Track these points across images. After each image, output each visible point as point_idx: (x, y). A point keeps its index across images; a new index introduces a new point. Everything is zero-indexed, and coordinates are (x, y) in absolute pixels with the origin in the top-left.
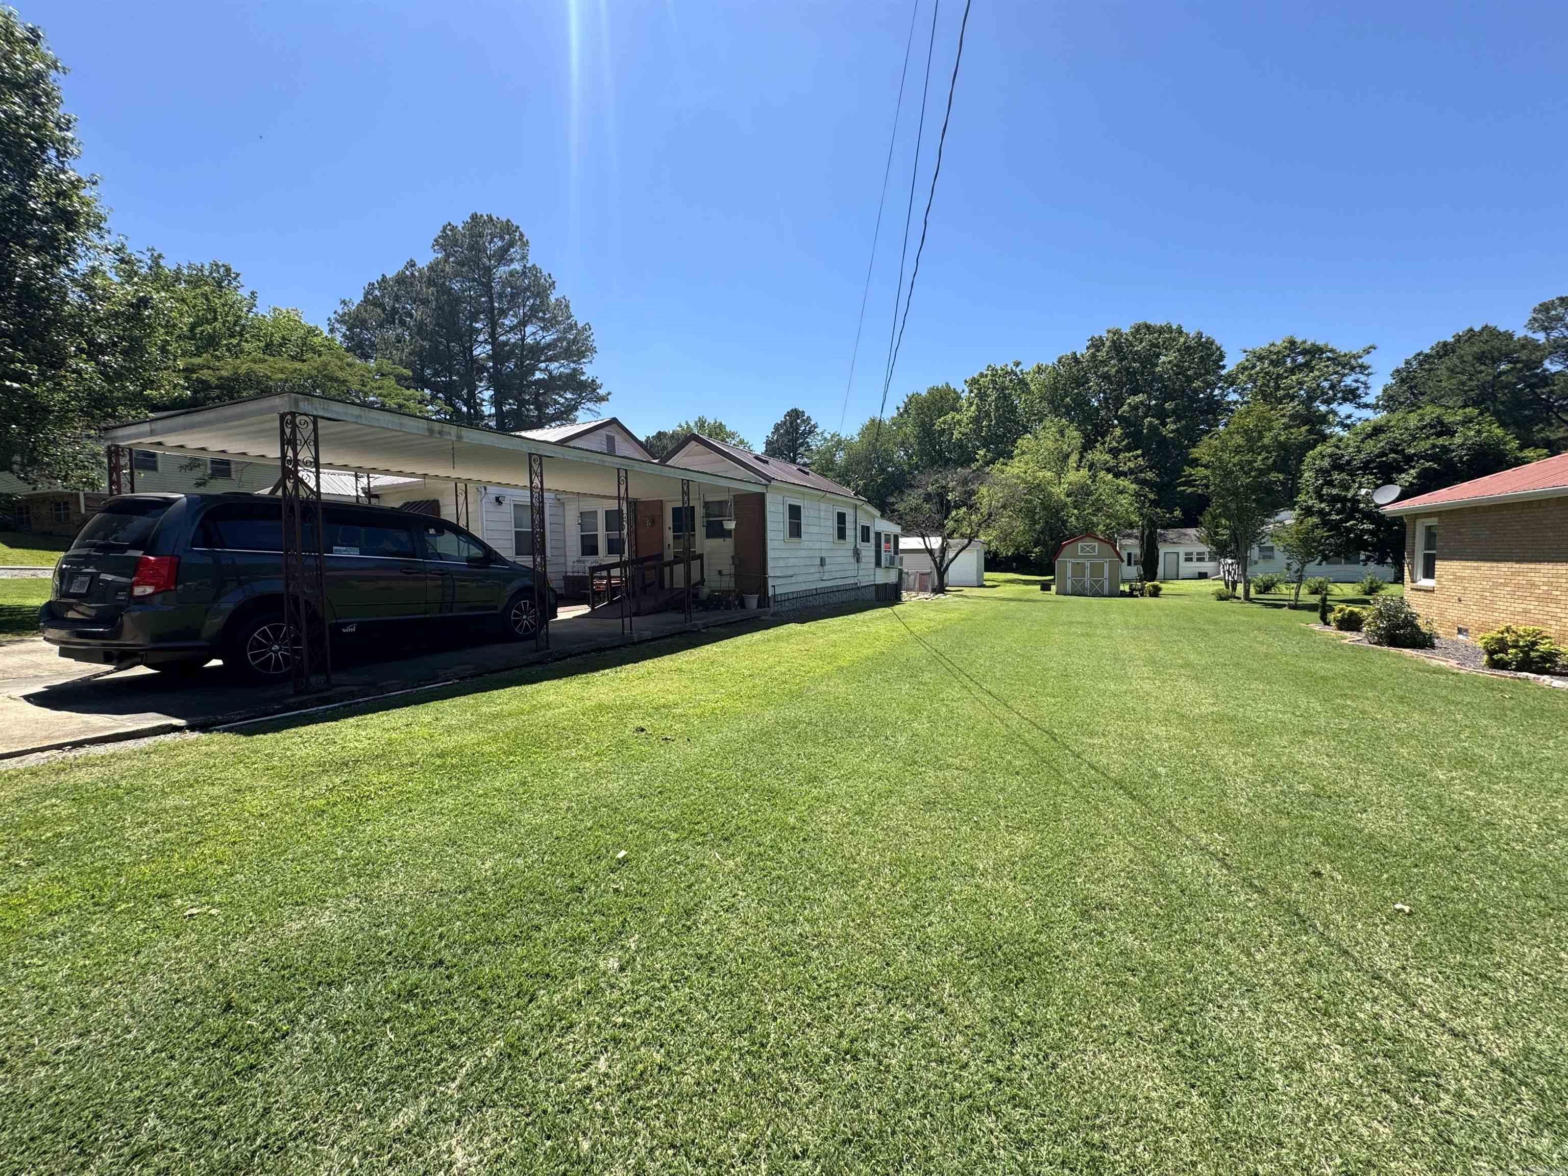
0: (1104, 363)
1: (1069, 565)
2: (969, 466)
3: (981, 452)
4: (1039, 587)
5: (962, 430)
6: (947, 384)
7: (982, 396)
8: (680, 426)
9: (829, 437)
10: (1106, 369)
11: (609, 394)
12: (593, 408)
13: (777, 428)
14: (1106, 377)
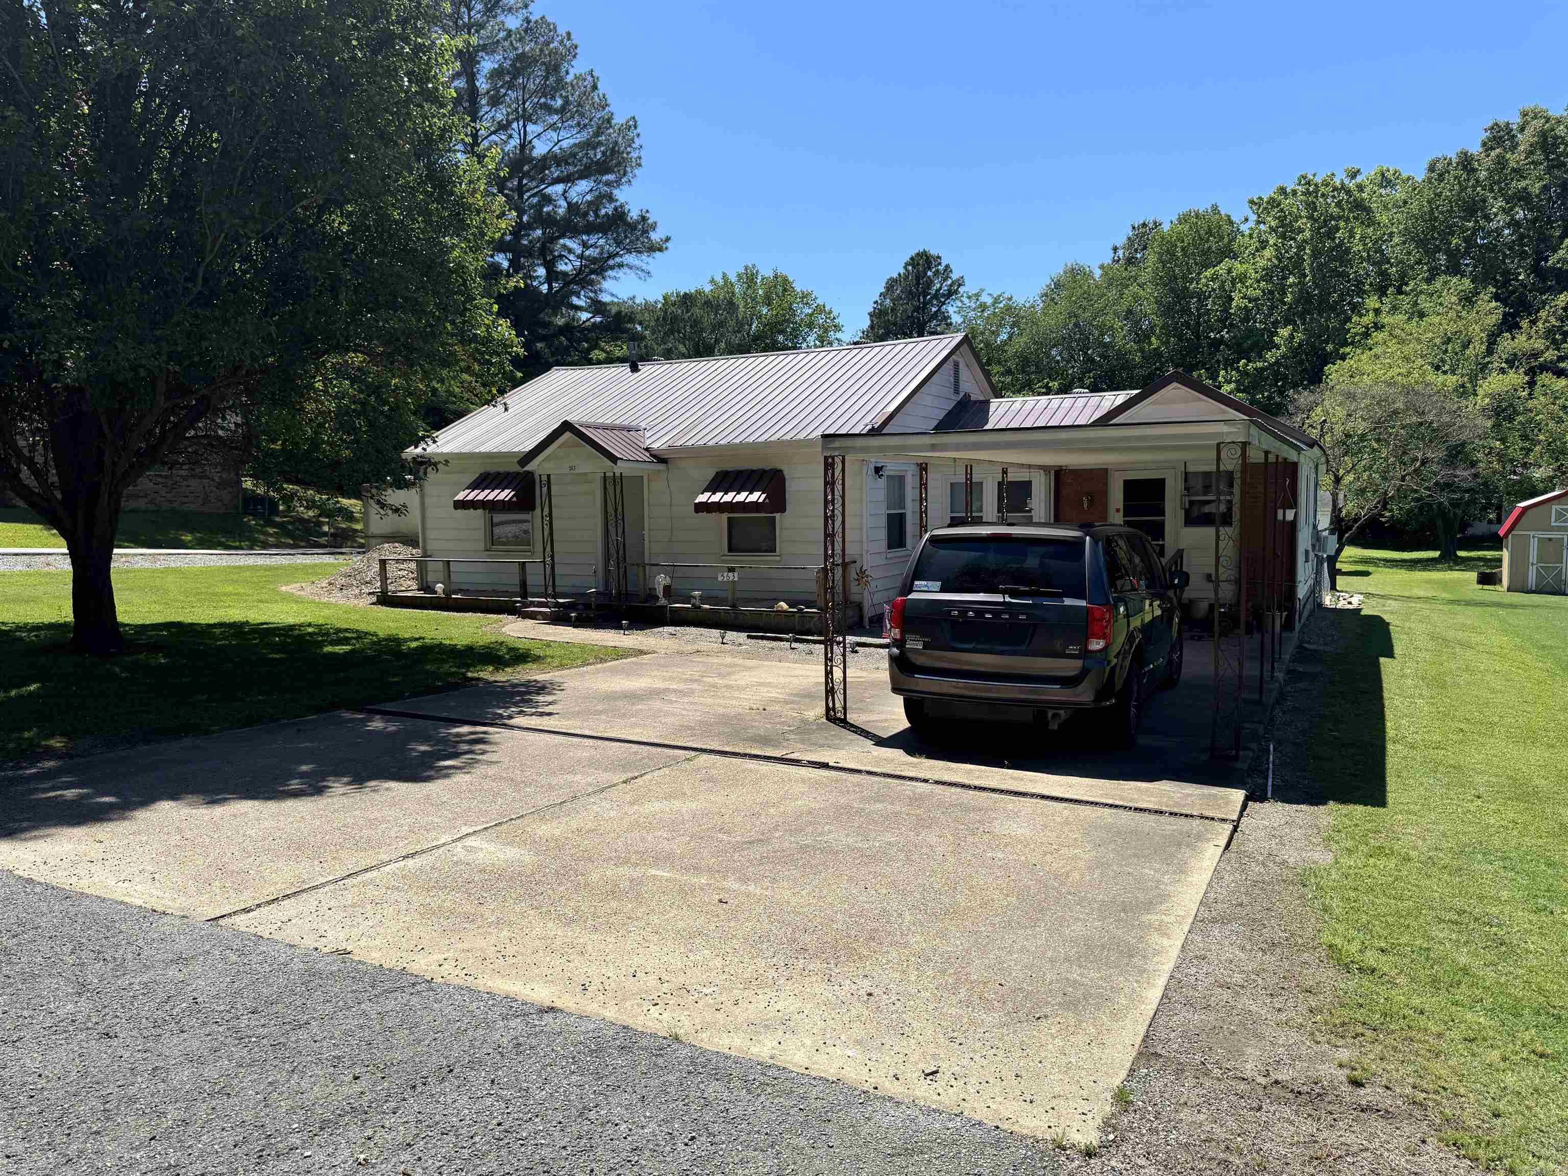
0: (1519, 173)
1: (1534, 545)
2: (1261, 357)
3: (1285, 332)
4: (1473, 576)
5: (1250, 292)
6: (1215, 209)
7: (1286, 229)
8: (712, 281)
9: (989, 301)
10: (1523, 184)
11: (668, 239)
12: (637, 262)
13: (891, 285)
14: (1523, 197)
